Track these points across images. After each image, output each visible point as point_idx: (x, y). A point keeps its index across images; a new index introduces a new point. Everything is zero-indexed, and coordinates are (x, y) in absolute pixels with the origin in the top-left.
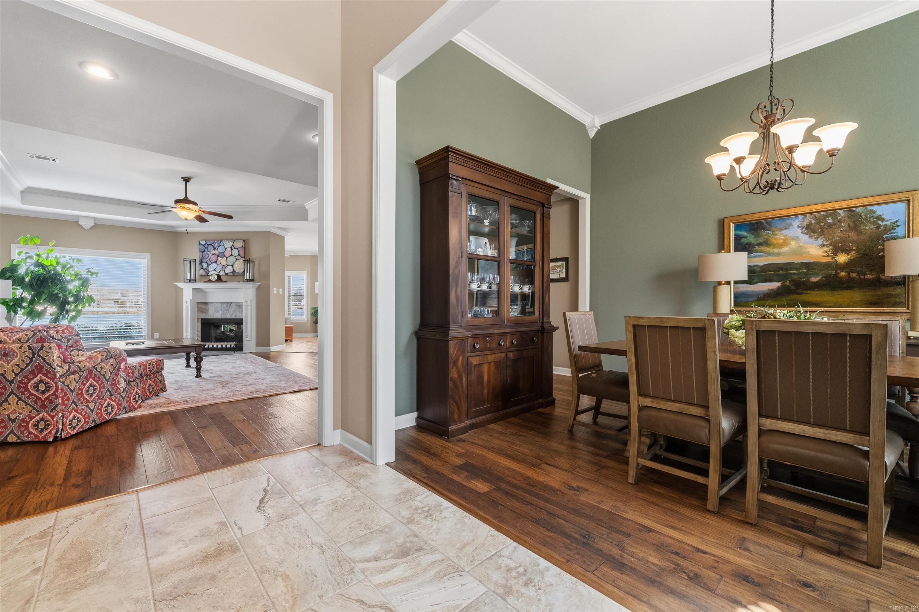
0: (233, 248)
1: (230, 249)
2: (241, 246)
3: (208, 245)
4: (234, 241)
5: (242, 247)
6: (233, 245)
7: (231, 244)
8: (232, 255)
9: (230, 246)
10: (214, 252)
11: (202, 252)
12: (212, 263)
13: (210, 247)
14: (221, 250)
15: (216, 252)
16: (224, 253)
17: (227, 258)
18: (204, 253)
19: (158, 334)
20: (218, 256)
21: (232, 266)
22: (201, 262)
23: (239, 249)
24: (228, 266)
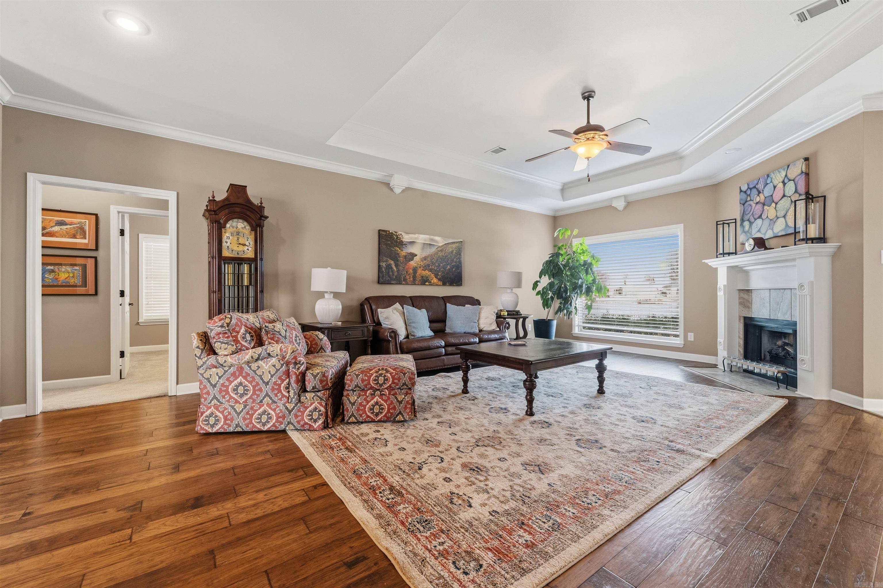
0: (786, 181)
1: (781, 185)
2: (800, 172)
3: (751, 189)
4: (788, 166)
5: (802, 172)
6: (786, 176)
7: (783, 174)
8: (784, 196)
9: (781, 180)
10: (758, 199)
11: (744, 204)
12: (755, 219)
13: (755, 191)
14: (768, 191)
15: (762, 198)
16: (772, 196)
17: (776, 204)
18: (746, 205)
19: (692, 334)
20: (764, 205)
21: (784, 217)
22: (743, 220)
23: (796, 180)
24: (778, 218)
